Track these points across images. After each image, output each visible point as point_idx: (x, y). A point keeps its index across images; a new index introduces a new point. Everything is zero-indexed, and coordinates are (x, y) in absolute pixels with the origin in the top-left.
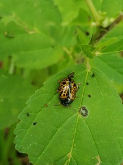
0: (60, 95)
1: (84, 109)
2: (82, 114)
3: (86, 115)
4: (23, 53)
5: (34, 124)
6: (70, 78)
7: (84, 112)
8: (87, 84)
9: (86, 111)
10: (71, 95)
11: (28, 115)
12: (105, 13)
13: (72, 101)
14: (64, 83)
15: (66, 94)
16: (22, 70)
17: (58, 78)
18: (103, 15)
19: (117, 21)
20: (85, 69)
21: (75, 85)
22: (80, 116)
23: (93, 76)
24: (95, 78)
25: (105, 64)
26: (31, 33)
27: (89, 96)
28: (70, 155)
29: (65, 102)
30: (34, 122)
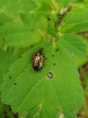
0: (33, 63)
1: (51, 73)
2: (49, 77)
3: (52, 78)
4: (10, 35)
5: (15, 84)
6: (41, 52)
7: (50, 75)
8: (53, 56)
9: (52, 75)
10: (41, 64)
11: (10, 78)
12: (61, 5)
13: (42, 68)
14: (36, 55)
15: (37, 63)
16: (13, 48)
17: (32, 52)
18: (59, 6)
19: (69, 10)
20: (51, 45)
21: (44, 56)
22: (48, 78)
23: (57, 50)
24: (58, 52)
25: (68, 42)
26: (16, 21)
27: (54, 64)
28: (41, 106)
29: (37, 69)
30: (15, 83)
